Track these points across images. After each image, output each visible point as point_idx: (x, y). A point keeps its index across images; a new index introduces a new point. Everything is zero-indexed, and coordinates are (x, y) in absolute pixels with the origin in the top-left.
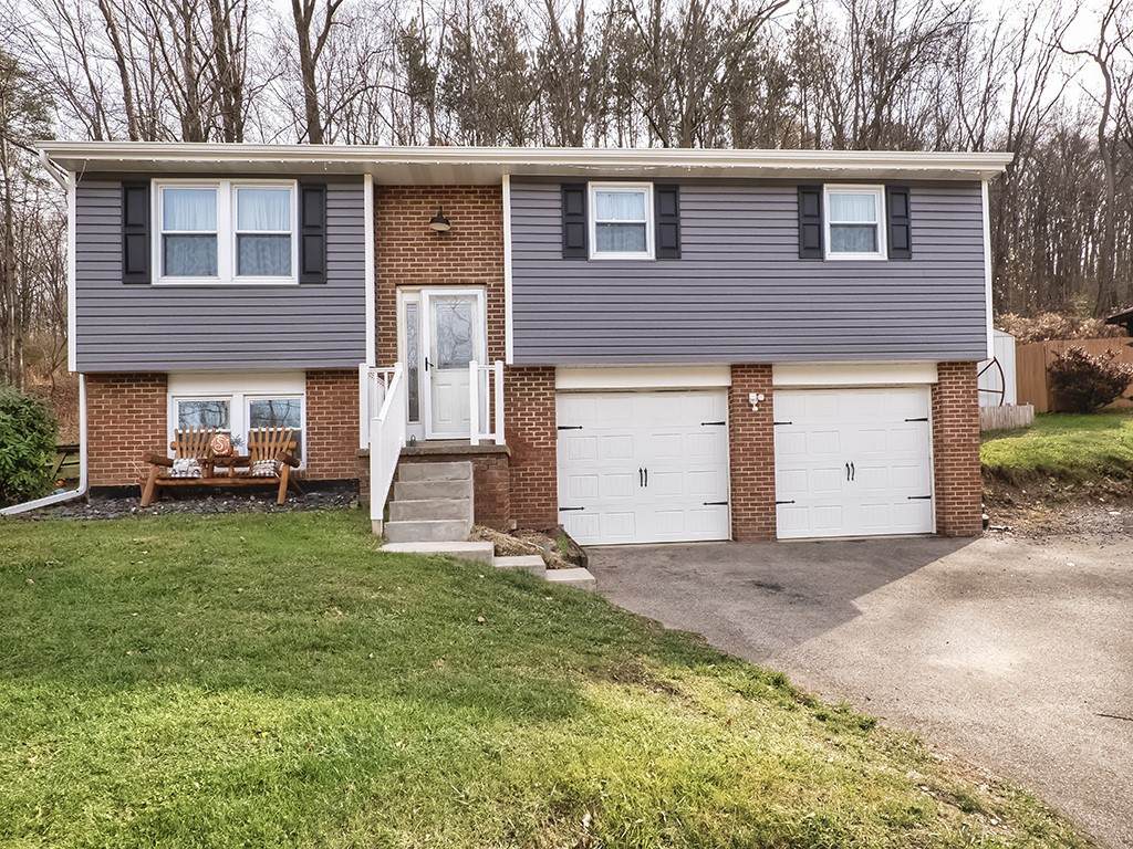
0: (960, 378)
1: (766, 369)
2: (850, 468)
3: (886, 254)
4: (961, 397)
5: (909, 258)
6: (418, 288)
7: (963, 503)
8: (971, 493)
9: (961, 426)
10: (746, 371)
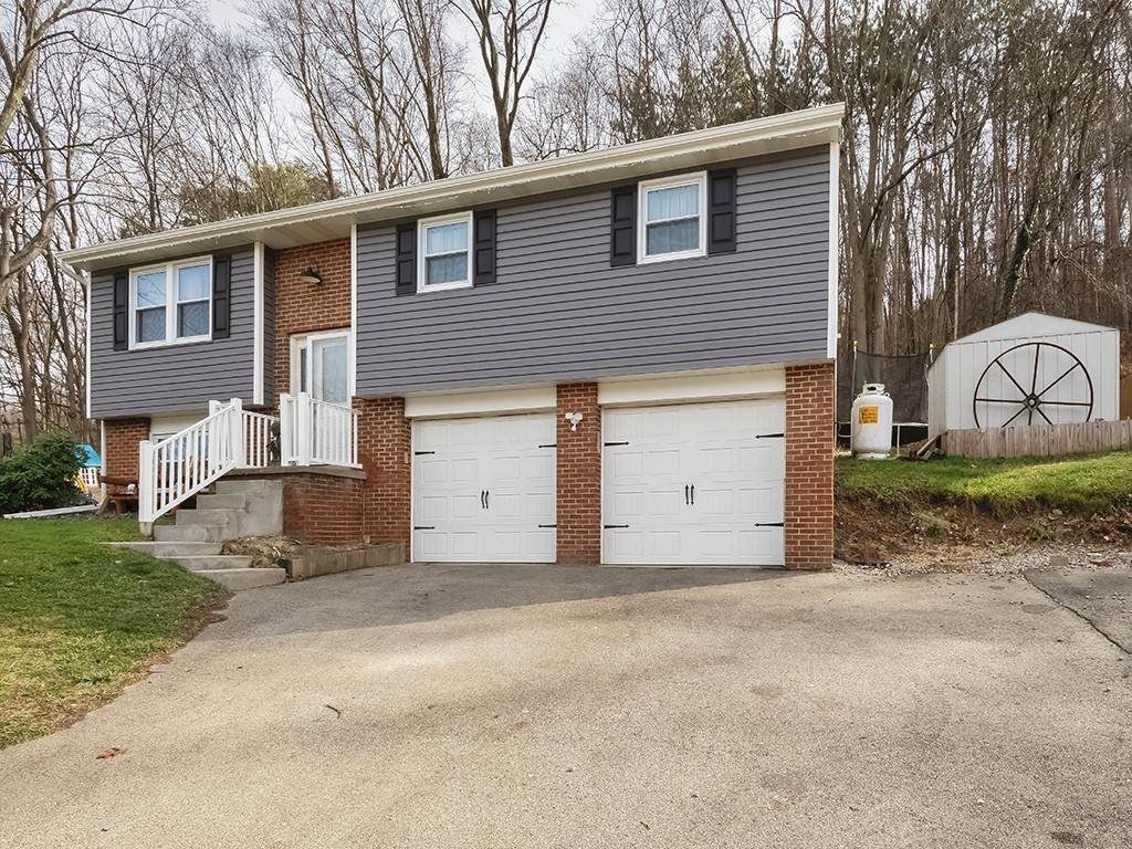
0: (809, 384)
1: (591, 388)
2: (689, 492)
3: (705, 251)
4: (811, 406)
5: (733, 251)
6: (304, 335)
7: (809, 532)
8: (819, 520)
9: (809, 440)
10: (569, 391)
